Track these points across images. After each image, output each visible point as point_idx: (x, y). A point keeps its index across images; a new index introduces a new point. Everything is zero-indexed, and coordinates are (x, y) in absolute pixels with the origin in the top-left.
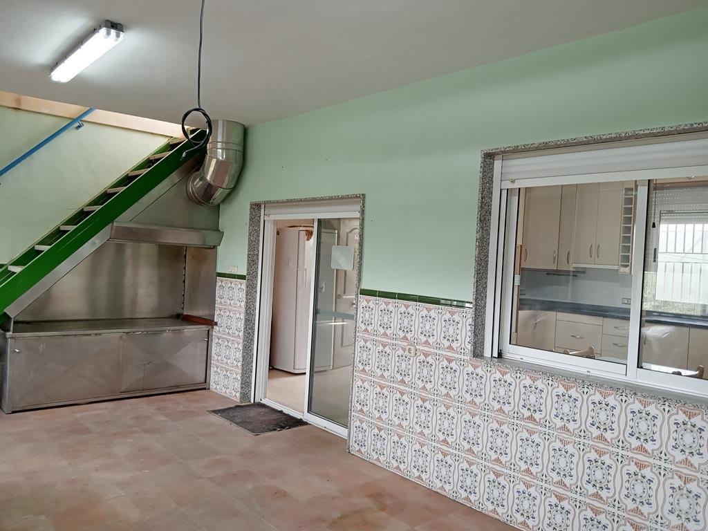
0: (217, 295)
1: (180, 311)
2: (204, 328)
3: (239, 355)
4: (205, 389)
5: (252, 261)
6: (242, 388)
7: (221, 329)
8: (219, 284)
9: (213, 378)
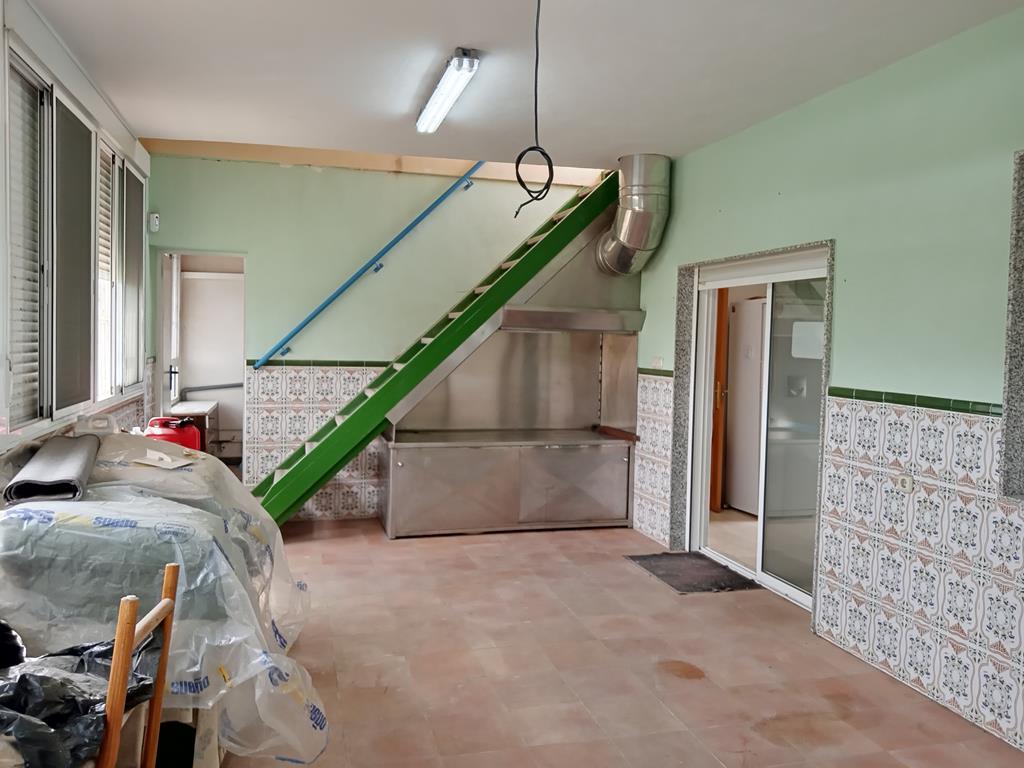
0: (639, 399)
1: (595, 421)
2: (623, 444)
3: (667, 483)
4: (626, 527)
5: (681, 351)
6: (672, 529)
7: (645, 446)
8: (641, 384)
9: (637, 514)
